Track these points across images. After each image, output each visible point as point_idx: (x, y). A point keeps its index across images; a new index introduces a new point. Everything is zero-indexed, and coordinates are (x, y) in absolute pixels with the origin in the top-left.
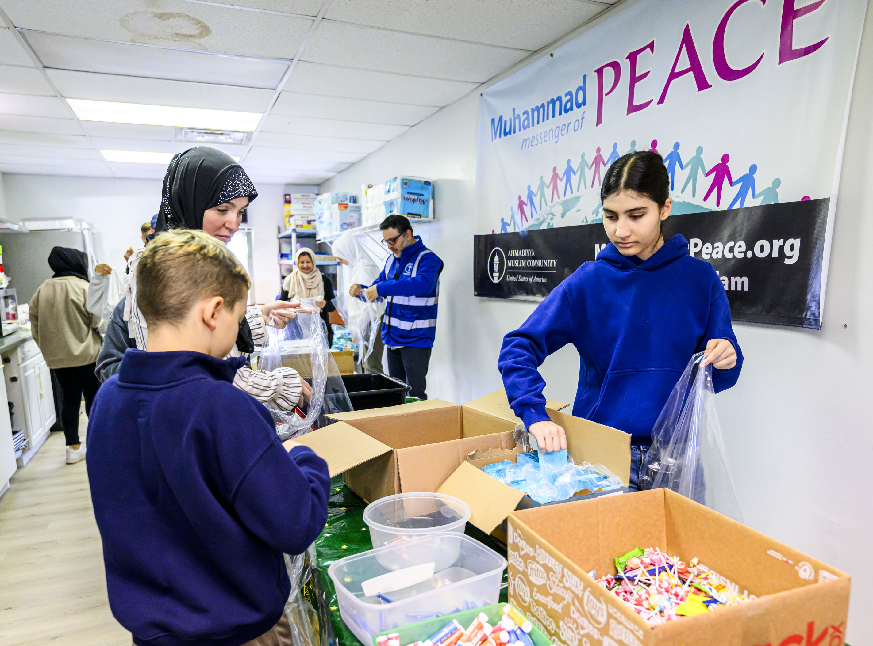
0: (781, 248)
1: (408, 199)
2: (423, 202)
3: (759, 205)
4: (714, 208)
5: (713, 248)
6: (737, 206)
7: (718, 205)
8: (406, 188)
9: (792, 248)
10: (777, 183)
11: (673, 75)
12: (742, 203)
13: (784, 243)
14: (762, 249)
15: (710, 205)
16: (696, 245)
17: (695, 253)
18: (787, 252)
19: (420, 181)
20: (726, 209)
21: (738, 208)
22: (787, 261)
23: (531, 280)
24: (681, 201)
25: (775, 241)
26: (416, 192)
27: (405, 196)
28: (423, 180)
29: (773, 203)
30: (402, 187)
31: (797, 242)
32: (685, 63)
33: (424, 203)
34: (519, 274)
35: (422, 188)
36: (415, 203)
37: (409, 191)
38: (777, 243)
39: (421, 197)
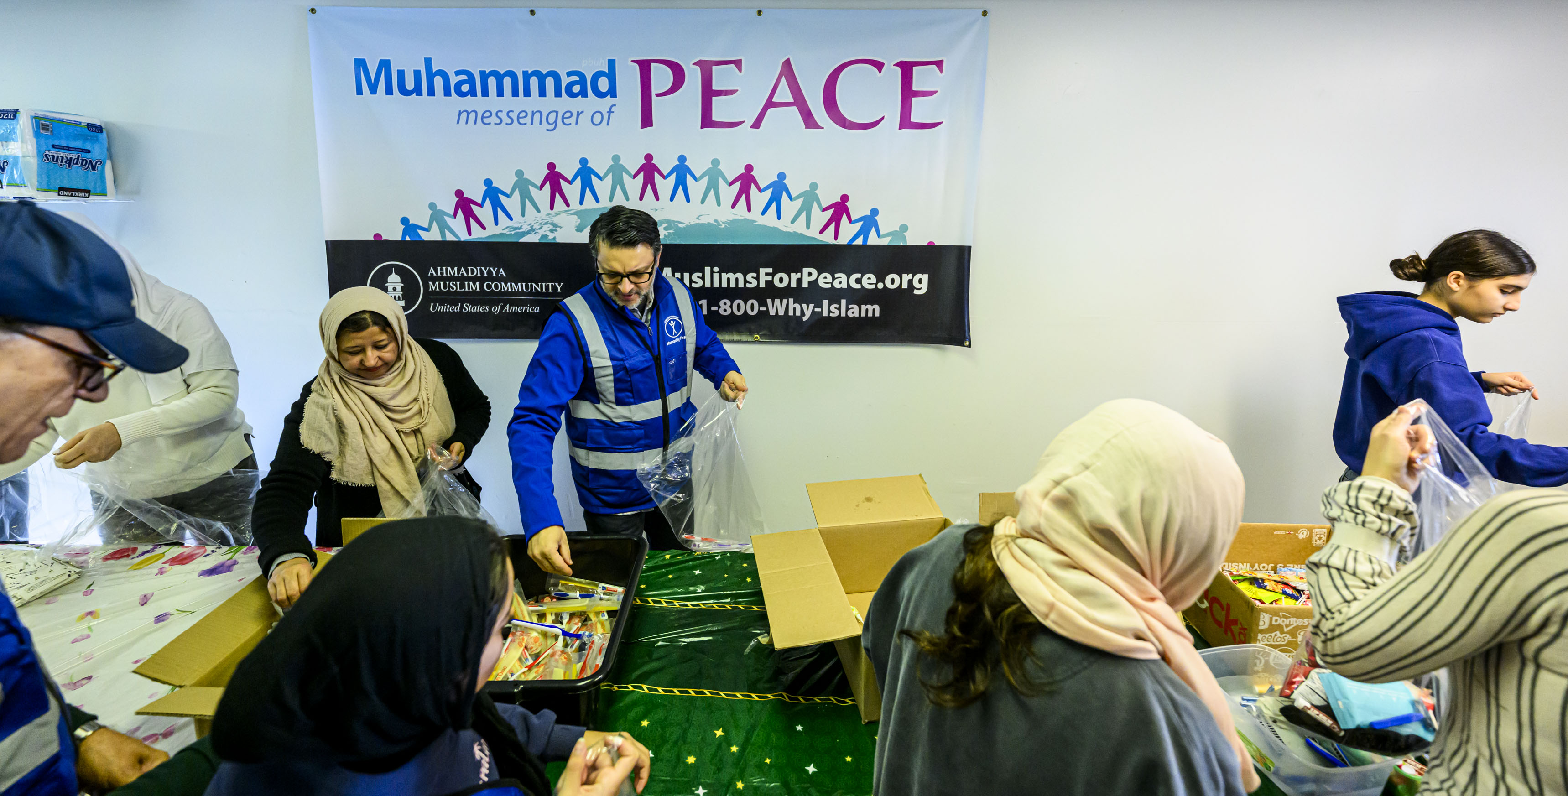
0: (910, 282)
1: (55, 159)
2: (92, 166)
3: (886, 244)
4: (832, 241)
5: (834, 279)
6: (859, 241)
7: (836, 238)
8: (47, 137)
9: (920, 281)
10: (904, 228)
11: (770, 104)
12: (866, 239)
13: (913, 277)
14: (893, 281)
15: (828, 238)
16: (810, 274)
17: (809, 282)
18: (916, 283)
19: (77, 124)
20: (846, 243)
21: (861, 243)
22: (916, 292)
23: (497, 309)
24: (792, 231)
25: (904, 276)
26: (73, 144)
27: (47, 152)
28: (85, 120)
29: (902, 244)
30: (37, 135)
31: (925, 277)
32: (784, 94)
33: (94, 168)
34: (463, 301)
35: (85, 139)
36: (74, 167)
37: (56, 143)
38: (906, 277)
39: (83, 155)
